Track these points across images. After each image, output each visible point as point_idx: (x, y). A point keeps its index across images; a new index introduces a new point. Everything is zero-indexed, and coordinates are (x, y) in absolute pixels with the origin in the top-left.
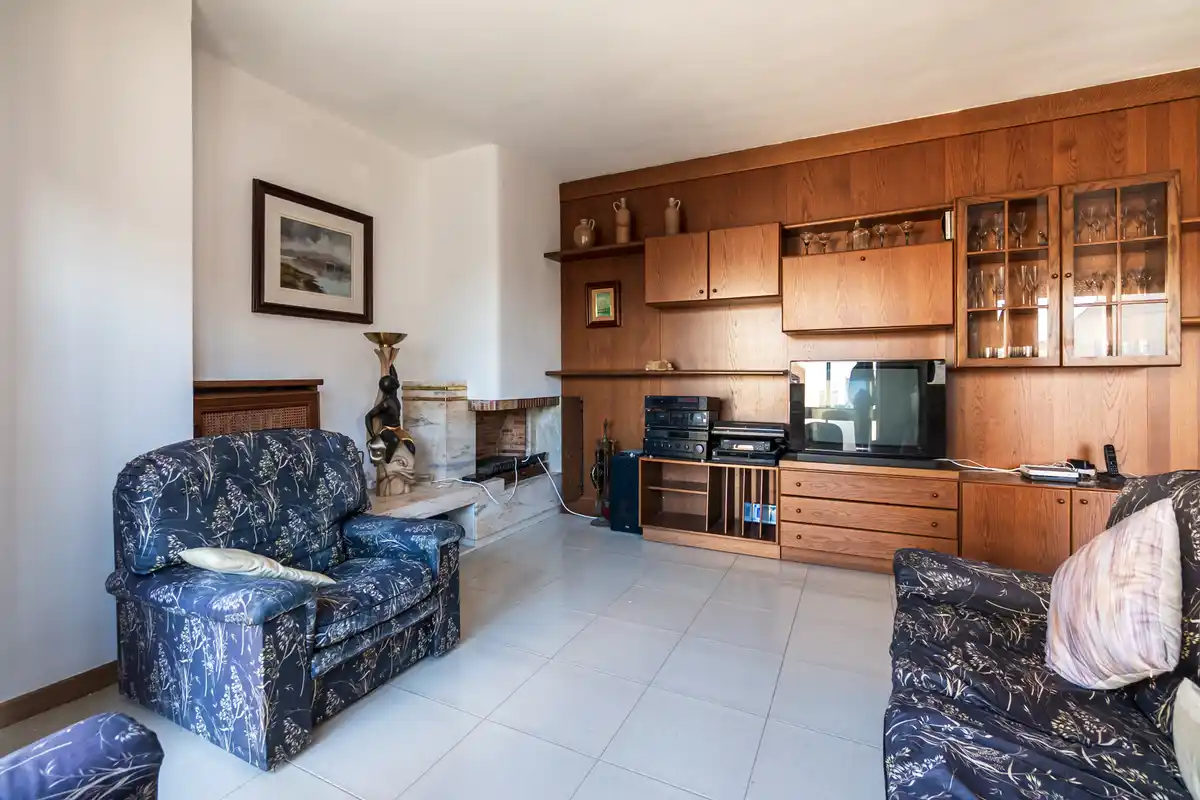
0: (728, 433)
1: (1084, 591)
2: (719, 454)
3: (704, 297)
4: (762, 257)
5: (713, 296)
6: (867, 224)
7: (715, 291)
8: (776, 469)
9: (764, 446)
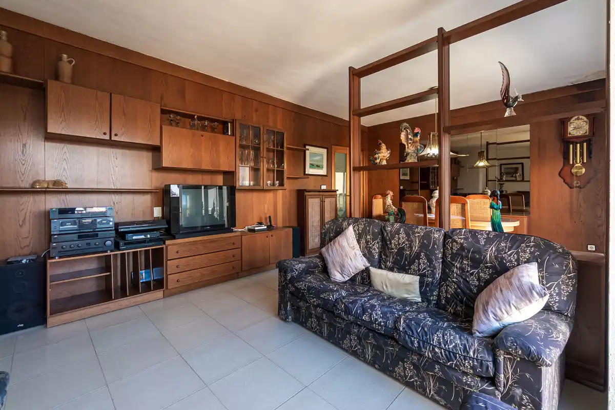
0: (131, 229)
1: (344, 254)
2: (125, 244)
3: (107, 137)
4: (150, 121)
5: (114, 138)
6: (201, 119)
7: (116, 135)
8: (164, 246)
9: (156, 234)
